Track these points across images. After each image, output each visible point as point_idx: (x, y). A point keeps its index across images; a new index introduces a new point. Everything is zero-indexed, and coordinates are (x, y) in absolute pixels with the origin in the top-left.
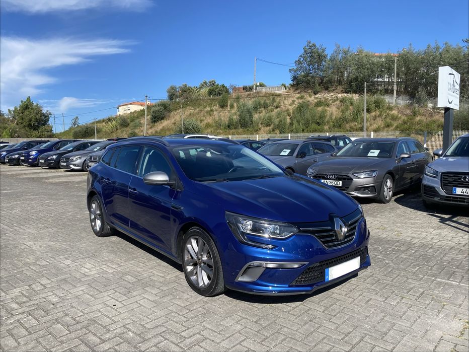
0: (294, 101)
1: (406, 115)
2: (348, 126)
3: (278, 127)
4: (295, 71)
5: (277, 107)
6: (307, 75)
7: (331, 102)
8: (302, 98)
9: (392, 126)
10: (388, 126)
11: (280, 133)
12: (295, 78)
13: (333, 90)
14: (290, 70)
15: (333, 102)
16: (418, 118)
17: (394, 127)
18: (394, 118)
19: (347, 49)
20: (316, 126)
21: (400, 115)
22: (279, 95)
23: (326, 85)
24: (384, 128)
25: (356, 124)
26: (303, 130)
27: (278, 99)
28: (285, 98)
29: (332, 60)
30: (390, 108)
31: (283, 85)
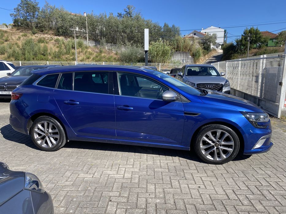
0: (20, 38)
1: (97, 52)
2: (64, 57)
3: (13, 55)
4: (15, 16)
5: (6, 41)
6: (25, 20)
7: (48, 41)
8: (25, 36)
9: (90, 58)
10: (88, 58)
11: (15, 60)
12: (16, 21)
13: (47, 33)
14: (11, 15)
15: (49, 41)
16: (103, 55)
17: (92, 59)
18: (91, 54)
19: (53, 7)
20: (42, 56)
21: (93, 52)
22: (6, 32)
23: (41, 28)
24: (86, 59)
25: (69, 56)
26: (33, 59)
27: (6, 35)
28: (12, 34)
29: (43, 12)
30: (86, 48)
31: (4, 24)
